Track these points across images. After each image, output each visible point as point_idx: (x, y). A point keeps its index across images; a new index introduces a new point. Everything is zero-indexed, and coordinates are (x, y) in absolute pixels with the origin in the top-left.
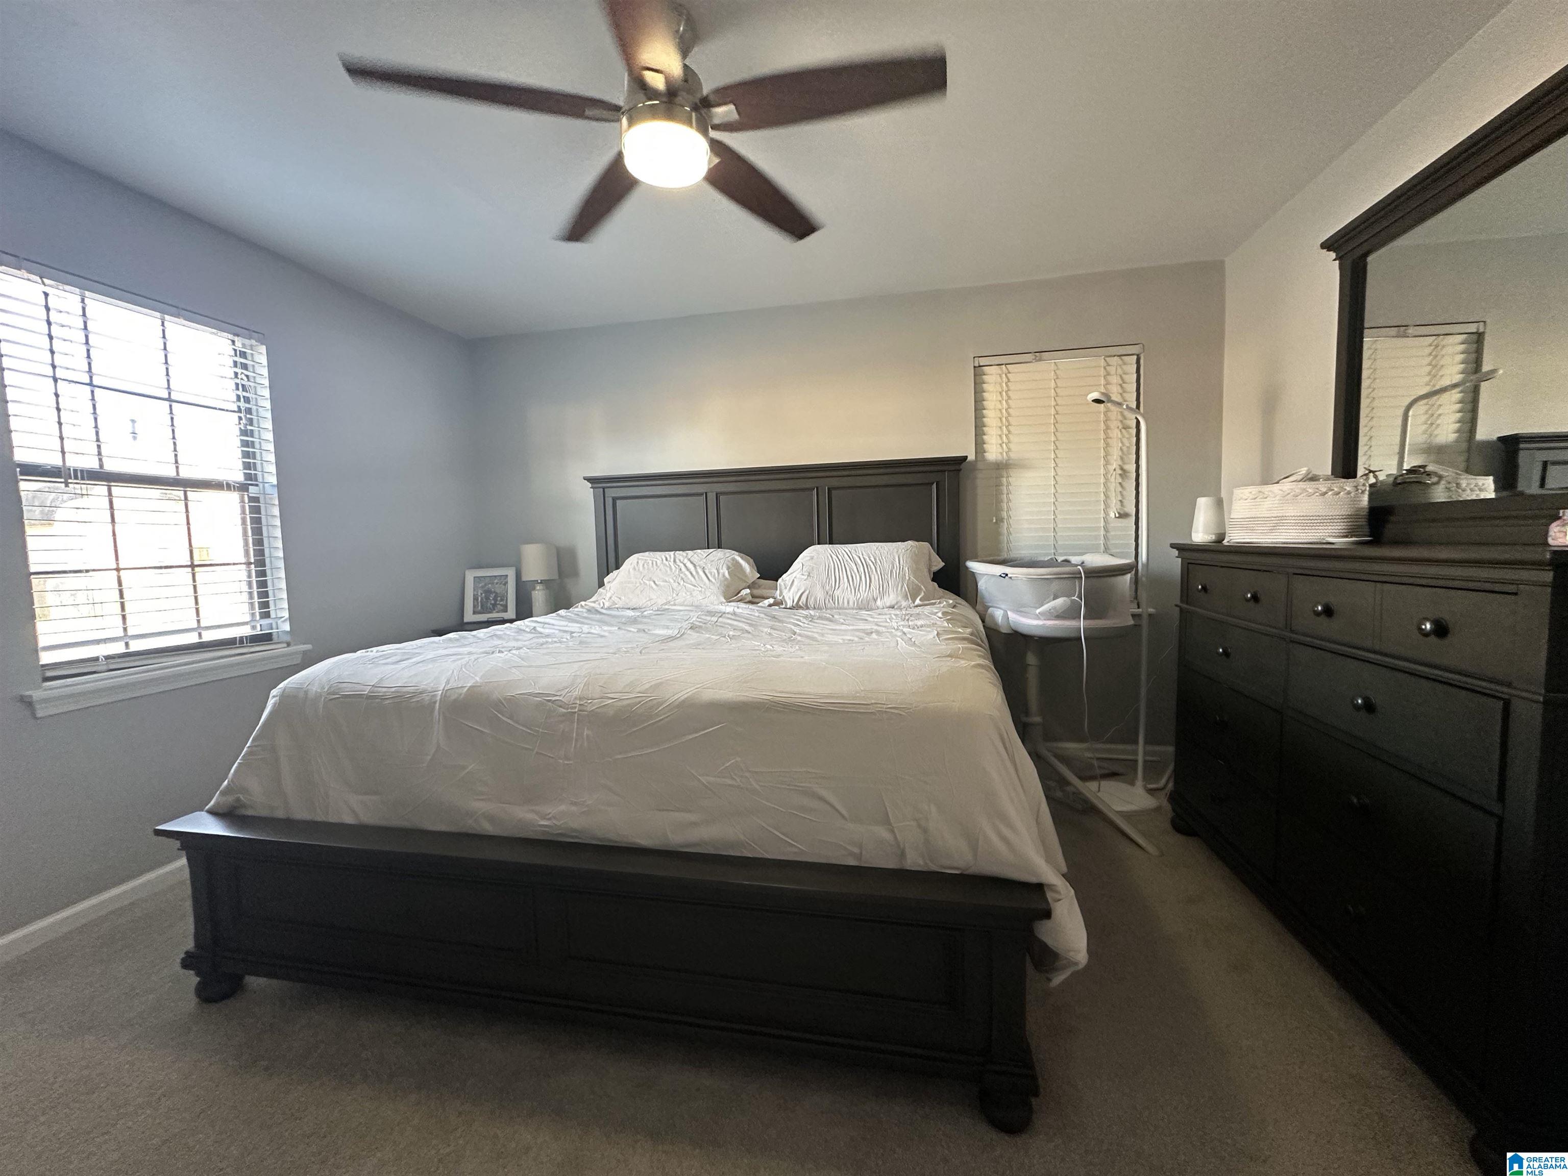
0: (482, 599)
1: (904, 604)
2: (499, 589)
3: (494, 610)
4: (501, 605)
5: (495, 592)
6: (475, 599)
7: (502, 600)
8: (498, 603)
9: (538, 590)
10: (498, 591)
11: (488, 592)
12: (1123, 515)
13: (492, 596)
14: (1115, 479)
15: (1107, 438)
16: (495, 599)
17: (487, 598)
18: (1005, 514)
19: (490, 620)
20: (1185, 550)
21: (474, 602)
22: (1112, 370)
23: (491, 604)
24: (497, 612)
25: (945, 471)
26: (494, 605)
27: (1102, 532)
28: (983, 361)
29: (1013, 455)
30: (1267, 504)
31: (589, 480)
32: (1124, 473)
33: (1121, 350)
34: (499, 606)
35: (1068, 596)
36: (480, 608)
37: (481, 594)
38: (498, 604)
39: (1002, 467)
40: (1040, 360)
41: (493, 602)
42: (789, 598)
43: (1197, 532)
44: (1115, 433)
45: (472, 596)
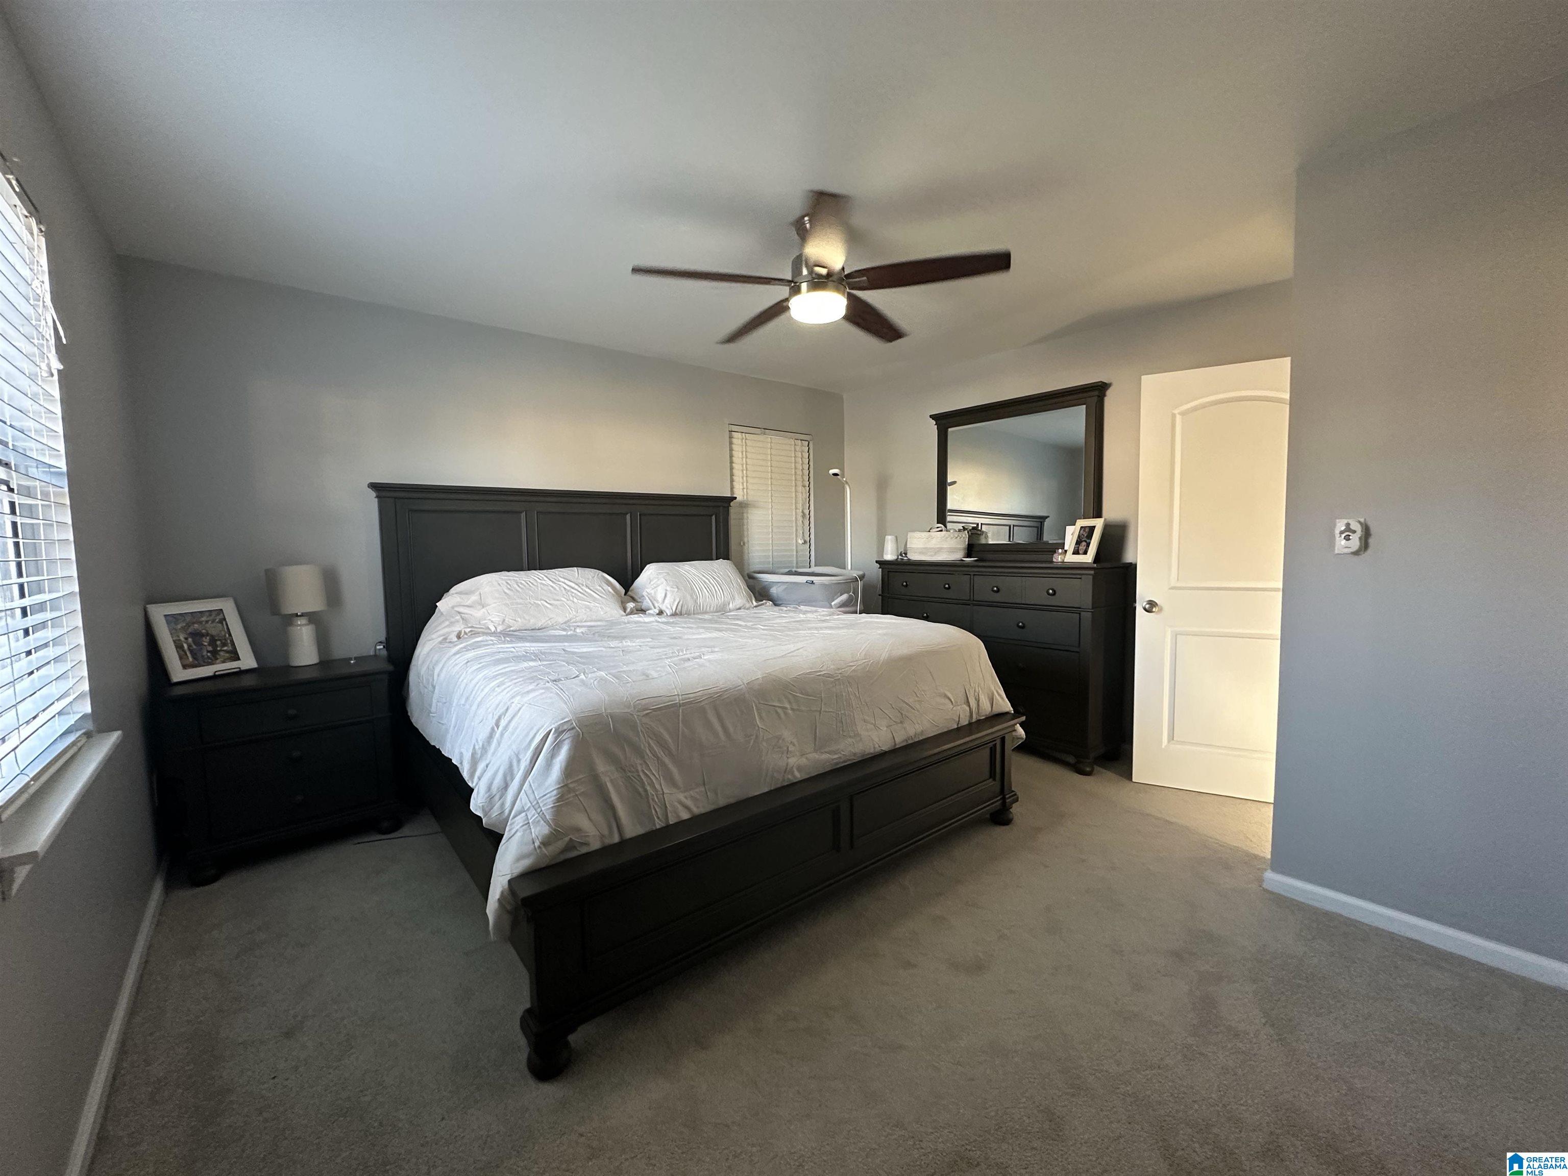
0: (189, 646)
1: (748, 605)
2: (214, 629)
3: (217, 659)
4: (227, 652)
5: (208, 634)
6: (179, 647)
7: (224, 645)
8: (219, 649)
9: (300, 625)
10: (213, 632)
11: (197, 636)
12: (805, 542)
13: (206, 641)
14: (800, 519)
15: (796, 491)
16: (213, 641)
17: (199, 644)
18: (746, 540)
19: (217, 673)
20: (882, 564)
21: (178, 652)
22: (798, 448)
23: (208, 652)
24: (224, 662)
25: (719, 507)
26: (215, 653)
27: (795, 553)
28: (734, 428)
29: (750, 498)
30: (934, 541)
31: (374, 486)
32: (804, 516)
33: (803, 437)
34: (222, 653)
35: (848, 592)
36: (191, 659)
37: (186, 639)
38: (220, 651)
39: (744, 505)
40: (765, 434)
41: (210, 648)
42: (667, 608)
43: (887, 554)
44: (800, 489)
45: (172, 644)
